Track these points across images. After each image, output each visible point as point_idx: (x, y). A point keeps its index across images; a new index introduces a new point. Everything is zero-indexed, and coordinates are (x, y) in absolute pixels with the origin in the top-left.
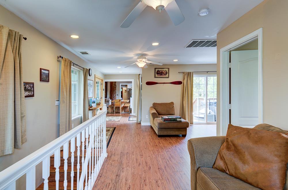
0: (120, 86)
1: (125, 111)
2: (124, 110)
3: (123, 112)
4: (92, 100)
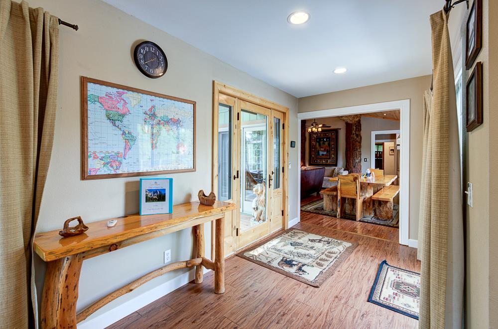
0: (373, 137)
1: (375, 215)
2: (375, 211)
3: (370, 217)
4: (147, 185)
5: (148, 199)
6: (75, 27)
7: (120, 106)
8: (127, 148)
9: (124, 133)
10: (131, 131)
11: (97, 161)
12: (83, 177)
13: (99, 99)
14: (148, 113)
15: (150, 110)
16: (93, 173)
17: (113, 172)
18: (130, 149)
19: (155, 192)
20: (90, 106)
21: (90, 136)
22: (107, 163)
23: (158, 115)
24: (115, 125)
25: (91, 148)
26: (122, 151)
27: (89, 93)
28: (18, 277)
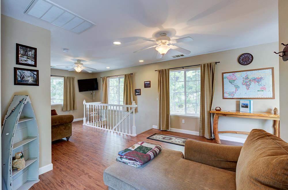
4: (242, 102)
5: (242, 107)
6: (219, 62)
7: (233, 78)
8: (236, 90)
9: (235, 86)
10: (238, 85)
11: (227, 94)
12: (223, 99)
13: (227, 78)
14: (245, 78)
15: (246, 76)
16: (226, 97)
17: (232, 97)
18: (237, 90)
19: (244, 104)
20: (224, 80)
21: (225, 88)
22: (230, 95)
23: (250, 78)
24: (232, 84)
25: (225, 91)
26: (234, 91)
27: (224, 77)
28: (208, 116)
